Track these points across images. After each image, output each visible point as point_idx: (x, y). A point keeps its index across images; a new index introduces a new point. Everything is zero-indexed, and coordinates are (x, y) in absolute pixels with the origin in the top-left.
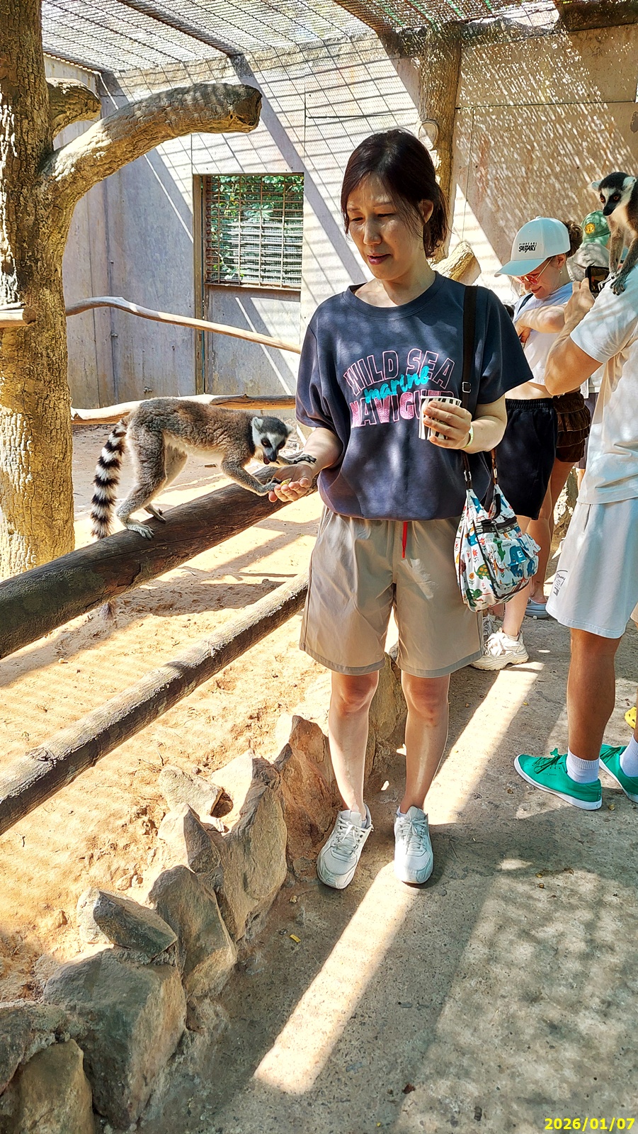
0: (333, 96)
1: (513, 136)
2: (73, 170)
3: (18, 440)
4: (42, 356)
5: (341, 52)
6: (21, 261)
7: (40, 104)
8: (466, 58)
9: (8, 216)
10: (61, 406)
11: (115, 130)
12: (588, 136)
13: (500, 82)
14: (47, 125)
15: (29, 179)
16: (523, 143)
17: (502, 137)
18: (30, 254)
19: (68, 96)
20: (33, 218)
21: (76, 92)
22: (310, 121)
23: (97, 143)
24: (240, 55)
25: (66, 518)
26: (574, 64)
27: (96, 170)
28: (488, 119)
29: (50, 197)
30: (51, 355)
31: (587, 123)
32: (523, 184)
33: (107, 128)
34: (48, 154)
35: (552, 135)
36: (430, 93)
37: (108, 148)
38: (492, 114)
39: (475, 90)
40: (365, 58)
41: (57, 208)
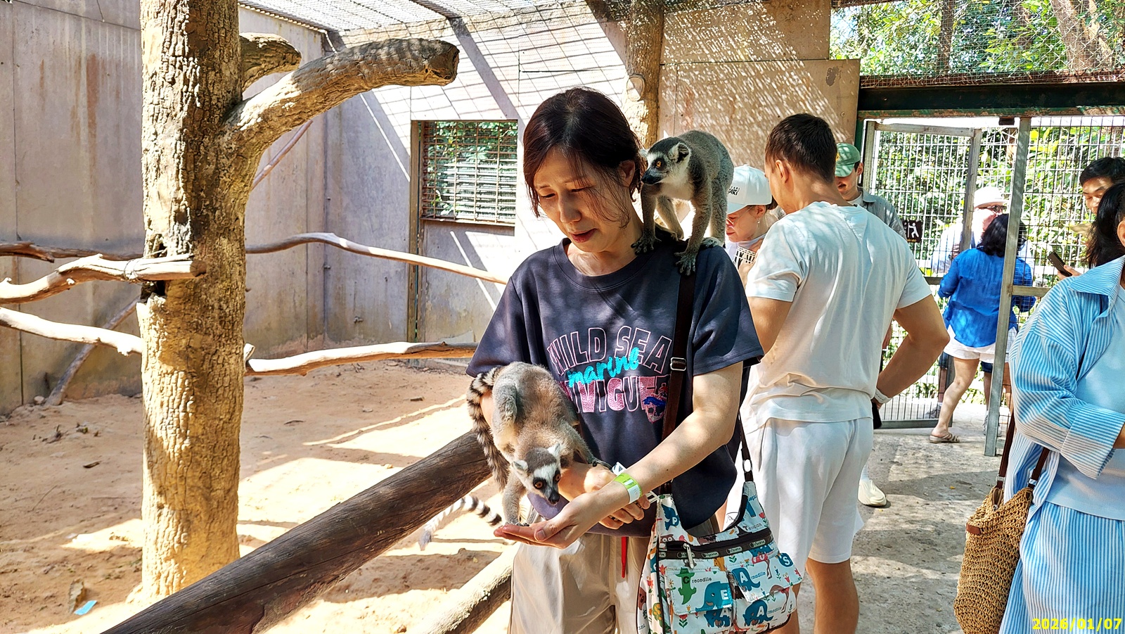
0: (545, 53)
1: (715, 89)
2: (260, 120)
3: (177, 400)
4: (213, 308)
5: (552, 17)
6: (196, 210)
7: (230, 57)
8: (669, 22)
9: (185, 165)
10: (232, 361)
11: (305, 82)
12: (787, 90)
13: (701, 43)
14: (236, 77)
15: (212, 129)
16: (726, 95)
17: (705, 90)
18: (208, 203)
19: (265, 49)
20: (213, 167)
21: (274, 46)
22: (523, 76)
23: (286, 94)
24: (458, 18)
25: (228, 487)
26: (769, 28)
27: (284, 120)
28: (692, 74)
29: (233, 146)
30: (225, 306)
31: (785, 78)
32: (727, 131)
33: (297, 80)
34: (236, 103)
35: (753, 89)
36: (637, 51)
37: (298, 99)
38: (696, 70)
39: (678, 49)
40: (575, 21)
41: (241, 157)
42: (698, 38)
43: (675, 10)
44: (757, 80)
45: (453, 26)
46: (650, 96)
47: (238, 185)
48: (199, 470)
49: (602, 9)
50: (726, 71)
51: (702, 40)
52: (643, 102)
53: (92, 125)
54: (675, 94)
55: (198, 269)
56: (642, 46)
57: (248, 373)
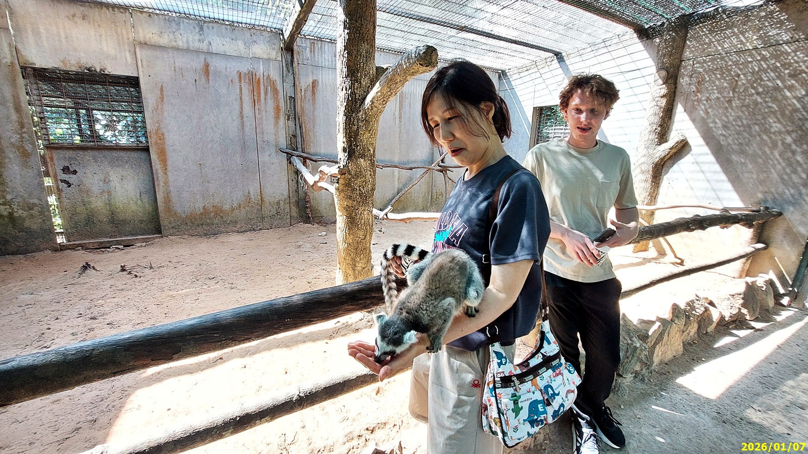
1: (723, 73)
2: (371, 104)
4: (356, 189)
5: (611, 44)
6: (350, 147)
7: (365, 75)
8: (691, 33)
10: (365, 213)
11: (382, 82)
12: (790, 66)
13: (715, 43)
14: (369, 85)
15: (356, 109)
16: (732, 76)
18: (354, 143)
20: (356, 127)
23: (377, 89)
24: (560, 53)
26: (780, 22)
27: (379, 102)
29: (364, 117)
30: (362, 189)
31: (790, 58)
32: (730, 101)
33: (380, 81)
35: (757, 69)
36: (664, 55)
37: (380, 91)
38: (709, 62)
39: (696, 50)
40: (625, 44)
41: (367, 122)
42: (714, 40)
43: (698, 24)
44: (762, 63)
45: (557, 58)
46: (670, 81)
47: (367, 135)
48: (350, 257)
49: (644, 33)
50: (735, 59)
51: (718, 41)
52: (664, 86)
53: (400, 118)
54: (690, 80)
55: (342, 172)
56: (669, 51)
57: (386, 219)
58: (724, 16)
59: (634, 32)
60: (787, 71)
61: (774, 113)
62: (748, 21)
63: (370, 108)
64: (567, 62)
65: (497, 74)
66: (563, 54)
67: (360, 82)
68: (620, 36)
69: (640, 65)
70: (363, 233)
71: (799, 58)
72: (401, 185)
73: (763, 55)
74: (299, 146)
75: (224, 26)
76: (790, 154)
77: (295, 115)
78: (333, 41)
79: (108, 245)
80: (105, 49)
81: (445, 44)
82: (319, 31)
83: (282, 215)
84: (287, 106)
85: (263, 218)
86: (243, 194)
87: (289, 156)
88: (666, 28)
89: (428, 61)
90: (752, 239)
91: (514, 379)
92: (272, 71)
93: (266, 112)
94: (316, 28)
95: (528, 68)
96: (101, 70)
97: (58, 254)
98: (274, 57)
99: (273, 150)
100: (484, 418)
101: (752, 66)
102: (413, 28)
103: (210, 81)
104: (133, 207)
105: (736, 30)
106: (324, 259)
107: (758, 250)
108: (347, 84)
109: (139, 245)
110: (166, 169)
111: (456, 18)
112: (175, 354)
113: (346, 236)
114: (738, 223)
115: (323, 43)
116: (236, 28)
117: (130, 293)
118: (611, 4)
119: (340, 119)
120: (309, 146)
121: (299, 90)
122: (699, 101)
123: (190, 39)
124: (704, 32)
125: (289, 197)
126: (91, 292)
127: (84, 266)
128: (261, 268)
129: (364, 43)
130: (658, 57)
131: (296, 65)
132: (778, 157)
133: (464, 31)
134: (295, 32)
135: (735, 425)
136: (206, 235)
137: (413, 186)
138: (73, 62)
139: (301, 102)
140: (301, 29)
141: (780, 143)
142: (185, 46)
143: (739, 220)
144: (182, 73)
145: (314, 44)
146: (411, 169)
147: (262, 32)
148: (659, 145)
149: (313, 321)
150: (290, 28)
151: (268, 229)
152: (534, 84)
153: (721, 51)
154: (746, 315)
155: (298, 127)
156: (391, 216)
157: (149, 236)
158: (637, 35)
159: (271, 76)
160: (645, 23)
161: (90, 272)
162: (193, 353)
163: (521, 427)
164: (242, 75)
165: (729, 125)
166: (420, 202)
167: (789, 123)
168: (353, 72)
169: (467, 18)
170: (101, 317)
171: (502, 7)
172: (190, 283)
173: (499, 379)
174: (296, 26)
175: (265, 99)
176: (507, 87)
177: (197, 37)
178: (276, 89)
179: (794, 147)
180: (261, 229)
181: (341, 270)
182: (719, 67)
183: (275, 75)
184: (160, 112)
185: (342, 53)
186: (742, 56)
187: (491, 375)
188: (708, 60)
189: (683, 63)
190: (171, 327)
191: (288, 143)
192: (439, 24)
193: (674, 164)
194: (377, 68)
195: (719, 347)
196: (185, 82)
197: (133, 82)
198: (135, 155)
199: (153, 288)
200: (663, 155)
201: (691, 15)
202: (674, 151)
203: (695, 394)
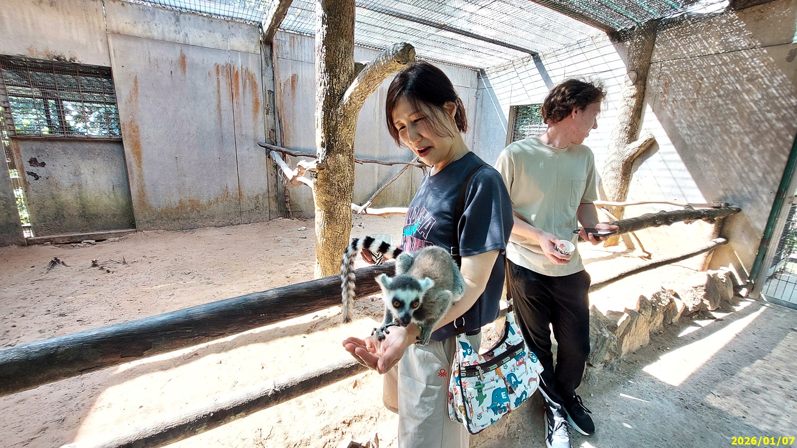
1: (688, 76)
5: (585, 45)
6: (329, 142)
8: (659, 37)
9: (324, 122)
12: (748, 71)
14: (347, 80)
15: (334, 105)
16: (696, 79)
18: (333, 138)
20: (335, 122)
23: (356, 85)
24: (536, 54)
26: (739, 29)
27: (357, 98)
29: (342, 112)
31: (748, 63)
32: (694, 103)
35: (718, 73)
36: (634, 58)
38: (675, 65)
39: (663, 53)
41: (346, 117)
42: (680, 44)
43: (665, 29)
44: (723, 67)
45: (534, 58)
46: (639, 82)
48: (329, 251)
49: (616, 36)
50: (698, 63)
51: (683, 45)
52: (634, 86)
53: (380, 114)
54: (658, 82)
55: (320, 167)
56: (639, 54)
57: (365, 214)
58: (689, 22)
59: (606, 34)
60: (745, 76)
61: (734, 114)
62: (711, 27)
63: (349, 104)
64: (543, 62)
65: (476, 73)
66: (540, 55)
67: (339, 78)
68: (593, 38)
69: (612, 66)
70: (342, 227)
71: (755, 63)
72: (381, 181)
73: (724, 59)
74: (278, 140)
75: (201, 18)
76: (748, 154)
77: (274, 109)
78: (312, 36)
79: (79, 240)
80: (75, 37)
81: (424, 42)
82: (298, 26)
83: (261, 209)
84: (266, 100)
85: (241, 212)
86: (221, 188)
87: (268, 150)
88: (636, 31)
89: (406, 59)
90: (714, 233)
91: (478, 367)
92: (250, 65)
93: (245, 105)
94: (296, 23)
95: (506, 67)
96: (71, 59)
97: (25, 249)
98: (253, 50)
99: (252, 143)
100: (450, 406)
101: (714, 70)
102: (393, 25)
103: (186, 73)
104: (106, 201)
105: (700, 35)
106: (303, 254)
107: (719, 244)
108: (326, 79)
109: (111, 239)
110: (140, 162)
111: (436, 17)
112: (144, 351)
113: (324, 231)
114: (700, 218)
115: (303, 37)
116: (213, 20)
117: (102, 288)
118: (584, 7)
119: (319, 114)
120: (289, 140)
121: (278, 84)
122: (666, 102)
123: (166, 29)
124: (671, 36)
125: (269, 192)
126: (60, 288)
127: (52, 261)
128: (239, 263)
129: (342, 38)
130: (629, 59)
131: (276, 58)
132: (737, 156)
133: (443, 29)
134: (274, 26)
135: (696, 410)
136: (182, 229)
137: (393, 181)
138: (41, 50)
139: (280, 96)
140: (281, 23)
141: (739, 143)
142: (160, 37)
143: (702, 216)
144: (157, 65)
145: (294, 38)
146: (391, 164)
147: (241, 24)
148: (629, 143)
149: (288, 316)
150: (269, 21)
151: (247, 224)
152: (511, 83)
153: (686, 55)
154: (708, 306)
155: (277, 122)
156: (370, 211)
157: (123, 231)
158: (610, 38)
159: (250, 70)
160: (617, 26)
161: (59, 267)
162: (164, 349)
163: (484, 414)
164: (220, 68)
165: (694, 126)
166: (400, 197)
167: (747, 125)
168: (331, 67)
169: (445, 17)
170: (70, 314)
171: (480, 7)
172: (165, 279)
173: (465, 369)
174: (276, 20)
175: (244, 92)
176: (485, 85)
177: (173, 28)
178: (255, 83)
179: (751, 147)
180: (239, 224)
181: (319, 265)
182: (684, 70)
183: (254, 69)
184: (134, 104)
185: (321, 48)
186: (706, 60)
187: (456, 365)
188: (674, 63)
189: (652, 66)
190: (141, 324)
191: (267, 137)
192: (418, 22)
193: (642, 162)
194: (356, 64)
195: (682, 337)
196: (160, 73)
197: (106, 73)
198: (108, 147)
199: (126, 283)
200: (633, 153)
201: (659, 20)
202: (643, 149)
203: (660, 381)
